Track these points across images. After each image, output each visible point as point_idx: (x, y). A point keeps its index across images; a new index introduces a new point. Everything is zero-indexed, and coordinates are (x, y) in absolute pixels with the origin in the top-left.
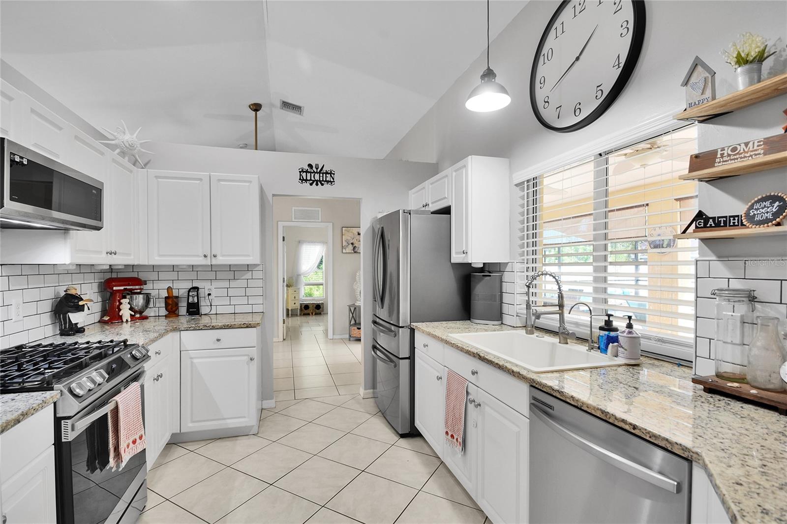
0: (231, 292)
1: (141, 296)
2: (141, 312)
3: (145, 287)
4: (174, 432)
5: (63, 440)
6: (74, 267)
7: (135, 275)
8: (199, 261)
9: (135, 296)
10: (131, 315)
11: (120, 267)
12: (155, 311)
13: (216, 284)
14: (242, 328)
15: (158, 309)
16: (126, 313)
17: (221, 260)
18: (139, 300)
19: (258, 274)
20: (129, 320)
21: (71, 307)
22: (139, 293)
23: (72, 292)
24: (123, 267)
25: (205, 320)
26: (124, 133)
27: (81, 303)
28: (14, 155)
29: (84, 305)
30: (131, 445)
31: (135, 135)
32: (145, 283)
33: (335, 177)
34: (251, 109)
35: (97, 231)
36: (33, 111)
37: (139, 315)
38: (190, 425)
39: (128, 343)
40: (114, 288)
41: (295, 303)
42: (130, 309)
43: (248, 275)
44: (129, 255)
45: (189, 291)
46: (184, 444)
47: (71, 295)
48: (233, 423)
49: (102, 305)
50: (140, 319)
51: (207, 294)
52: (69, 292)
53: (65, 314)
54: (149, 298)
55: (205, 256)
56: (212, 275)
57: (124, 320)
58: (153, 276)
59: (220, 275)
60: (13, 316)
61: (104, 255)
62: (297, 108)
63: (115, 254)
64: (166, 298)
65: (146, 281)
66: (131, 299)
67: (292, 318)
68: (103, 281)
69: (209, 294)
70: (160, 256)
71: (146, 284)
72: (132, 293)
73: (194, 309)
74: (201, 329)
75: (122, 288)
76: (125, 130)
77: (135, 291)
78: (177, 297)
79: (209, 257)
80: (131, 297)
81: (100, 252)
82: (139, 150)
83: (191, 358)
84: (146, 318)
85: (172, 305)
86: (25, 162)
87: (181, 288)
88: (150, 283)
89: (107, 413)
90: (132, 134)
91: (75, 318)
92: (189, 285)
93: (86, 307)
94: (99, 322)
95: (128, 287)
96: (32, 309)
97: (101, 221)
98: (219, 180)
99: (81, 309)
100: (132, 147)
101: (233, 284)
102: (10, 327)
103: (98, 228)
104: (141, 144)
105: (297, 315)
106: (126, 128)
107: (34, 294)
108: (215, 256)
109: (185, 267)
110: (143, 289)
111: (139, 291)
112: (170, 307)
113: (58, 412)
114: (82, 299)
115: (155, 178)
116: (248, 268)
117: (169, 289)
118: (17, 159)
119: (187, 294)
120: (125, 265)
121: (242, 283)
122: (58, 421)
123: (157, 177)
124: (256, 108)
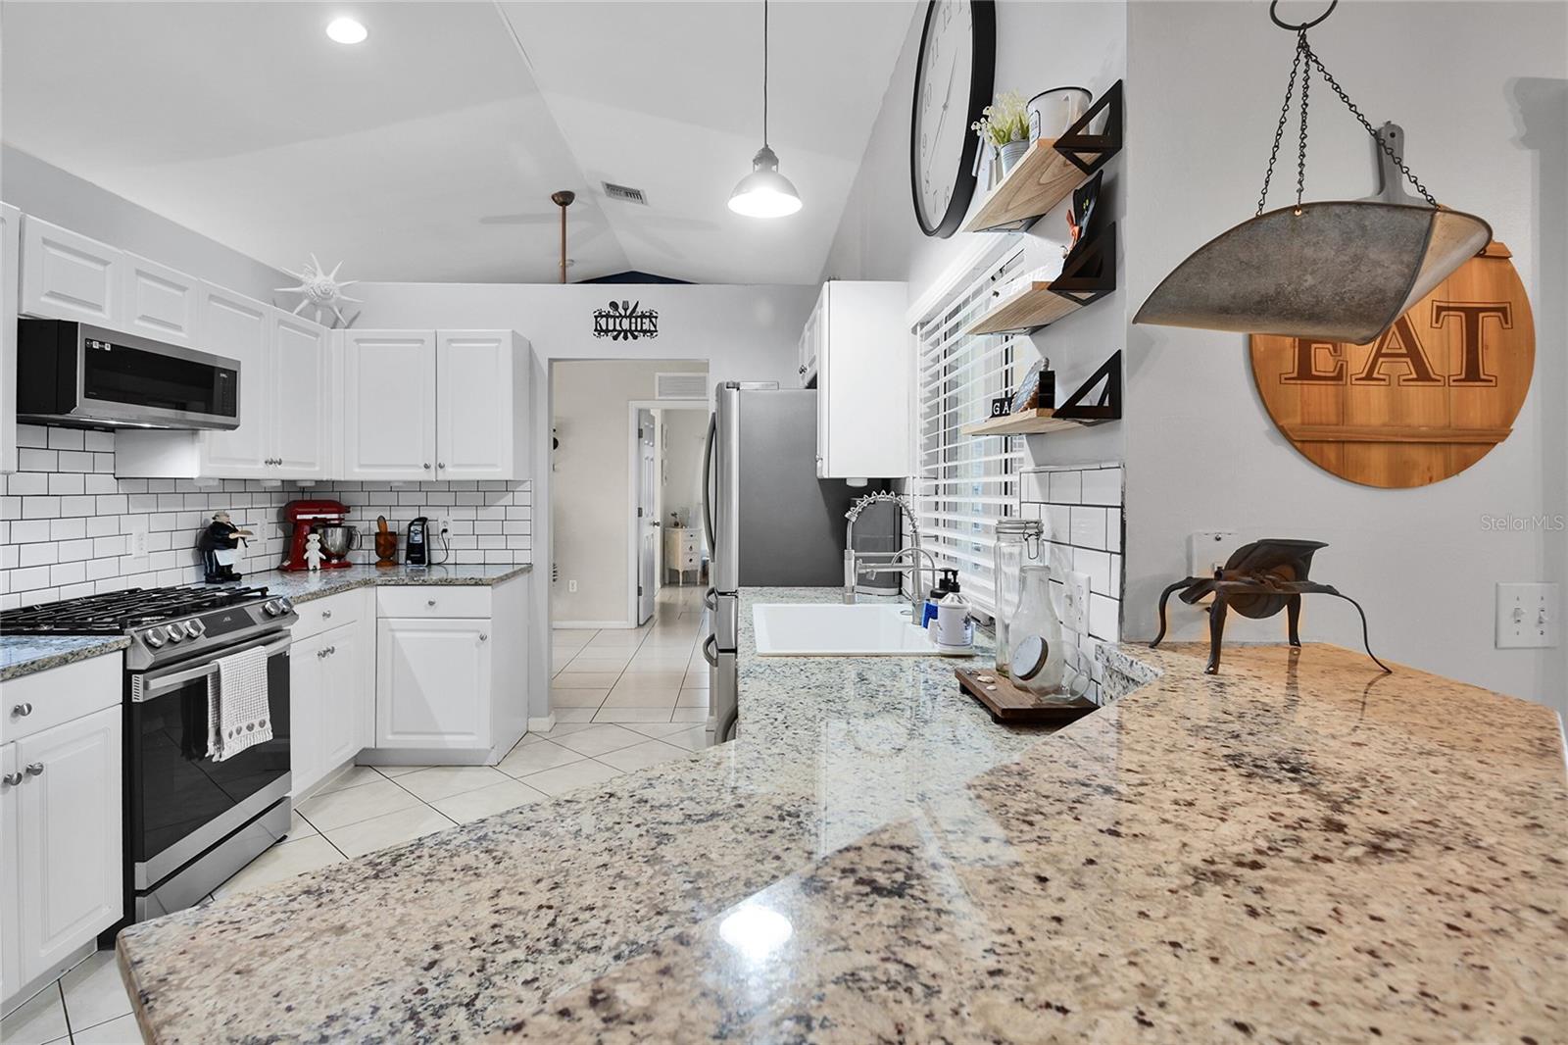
0: (480, 528)
1: (339, 531)
2: (340, 556)
3: (347, 516)
4: (367, 746)
5: (134, 700)
6: (216, 483)
7: (335, 497)
8: (421, 475)
9: (329, 531)
10: (321, 559)
11: (308, 484)
12: (364, 556)
13: (455, 513)
14: (468, 585)
15: (365, 553)
16: (314, 555)
17: (451, 473)
18: (336, 537)
19: (523, 498)
20: (319, 567)
21: (219, 541)
22: (338, 526)
23: (222, 519)
24: (313, 484)
25: (437, 574)
26: (315, 275)
27: (232, 536)
28: (92, 341)
29: (237, 539)
30: (245, 731)
31: (332, 275)
32: (346, 509)
33: (659, 322)
34: (556, 202)
35: (231, 431)
36: (139, 273)
37: (336, 560)
38: (390, 737)
39: (268, 594)
40: (299, 517)
41: (691, 560)
42: (320, 550)
43: (508, 499)
44: (313, 464)
45: (410, 525)
46: (384, 768)
47: (221, 524)
48: (453, 742)
49: (284, 542)
50: (336, 566)
51: (441, 530)
52: (218, 520)
53: (210, 552)
54: (351, 534)
55: (427, 467)
56: (449, 499)
57: (311, 568)
58: (362, 499)
59: (462, 498)
60: (134, 549)
61: (261, 465)
62: (633, 194)
63: (280, 464)
64: (377, 534)
65: (349, 507)
66: (325, 534)
67: (685, 589)
68: (283, 505)
69: (445, 531)
70: (361, 466)
71: (349, 512)
72: (326, 524)
73: (419, 554)
74: (407, 585)
75: (310, 517)
76: (316, 269)
77: (332, 522)
78: (393, 534)
79: (433, 467)
80: (324, 532)
81: (254, 461)
82: (338, 298)
83: (392, 630)
84: (348, 565)
85: (387, 545)
86: (108, 348)
87: (400, 519)
88: (356, 510)
89: (206, 676)
90: (327, 274)
91: (224, 557)
92: (414, 515)
93: (240, 542)
94: (278, 569)
95: (319, 516)
96: (163, 541)
97: (235, 416)
98: (451, 341)
99: (233, 544)
100: (326, 295)
101: (483, 513)
102: (127, 565)
103: (234, 427)
104: (342, 289)
105: (695, 584)
106: (318, 265)
107: (167, 521)
108: (441, 467)
109: (401, 484)
110: (343, 519)
111: (337, 522)
112: (382, 549)
113: (128, 663)
114: (236, 531)
115: (355, 344)
116: (508, 486)
117: (381, 520)
118: (96, 346)
119: (407, 530)
120: (316, 481)
121: (496, 512)
122: (128, 675)
123: (358, 341)
124: (565, 199)
